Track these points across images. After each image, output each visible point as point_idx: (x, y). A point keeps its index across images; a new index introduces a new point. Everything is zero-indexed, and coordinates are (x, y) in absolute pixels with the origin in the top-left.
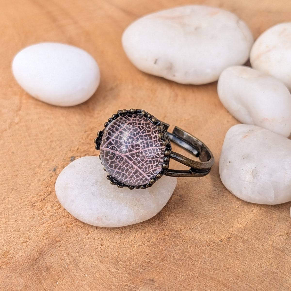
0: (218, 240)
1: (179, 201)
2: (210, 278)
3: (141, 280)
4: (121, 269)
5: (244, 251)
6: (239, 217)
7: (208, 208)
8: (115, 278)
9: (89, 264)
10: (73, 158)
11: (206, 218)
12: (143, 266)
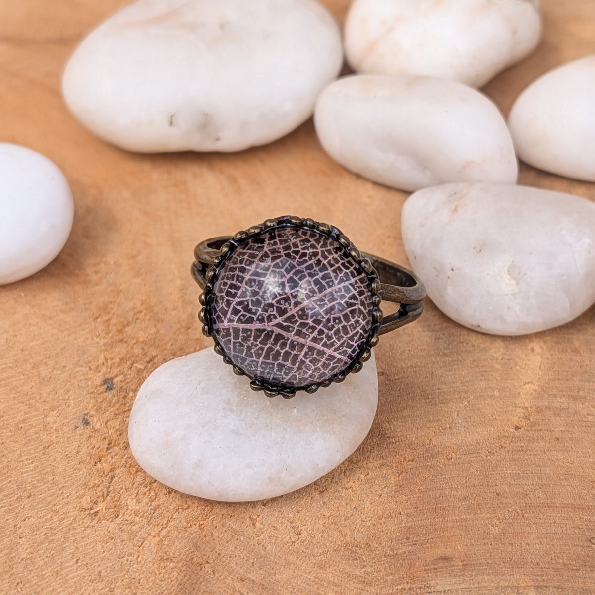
0: (511, 430)
1: (386, 384)
2: (546, 507)
3: (424, 568)
4: (370, 564)
5: (569, 430)
6: (517, 371)
7: (449, 377)
8: (371, 586)
9: (300, 581)
10: (110, 382)
11: (460, 398)
12: (407, 539)
